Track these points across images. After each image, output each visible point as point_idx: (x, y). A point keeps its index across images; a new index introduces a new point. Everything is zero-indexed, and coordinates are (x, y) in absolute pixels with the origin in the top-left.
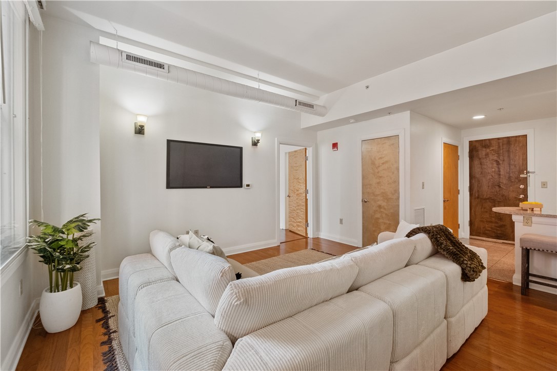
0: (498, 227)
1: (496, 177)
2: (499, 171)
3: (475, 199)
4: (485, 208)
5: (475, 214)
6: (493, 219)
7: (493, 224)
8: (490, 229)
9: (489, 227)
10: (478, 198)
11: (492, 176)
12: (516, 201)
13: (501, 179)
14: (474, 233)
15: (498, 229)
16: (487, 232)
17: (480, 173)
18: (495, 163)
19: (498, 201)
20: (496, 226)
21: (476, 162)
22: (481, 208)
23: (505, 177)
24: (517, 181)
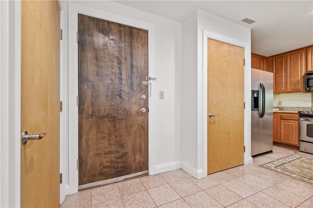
0: (119, 158)
1: (117, 82)
2: (121, 74)
3: (88, 118)
4: (102, 132)
5: (87, 144)
6: (113, 147)
7: (113, 156)
8: (109, 164)
9: (107, 162)
10: (92, 115)
11: (112, 80)
12: (138, 116)
13: (122, 85)
14: (86, 179)
15: (119, 160)
16: (104, 170)
17: (95, 74)
18: (115, 60)
19: (119, 119)
20: (116, 158)
21: (89, 55)
22: (97, 133)
23: (127, 83)
24: (139, 89)
